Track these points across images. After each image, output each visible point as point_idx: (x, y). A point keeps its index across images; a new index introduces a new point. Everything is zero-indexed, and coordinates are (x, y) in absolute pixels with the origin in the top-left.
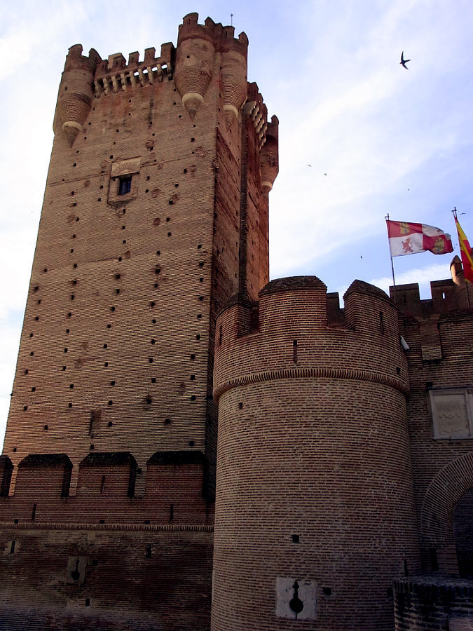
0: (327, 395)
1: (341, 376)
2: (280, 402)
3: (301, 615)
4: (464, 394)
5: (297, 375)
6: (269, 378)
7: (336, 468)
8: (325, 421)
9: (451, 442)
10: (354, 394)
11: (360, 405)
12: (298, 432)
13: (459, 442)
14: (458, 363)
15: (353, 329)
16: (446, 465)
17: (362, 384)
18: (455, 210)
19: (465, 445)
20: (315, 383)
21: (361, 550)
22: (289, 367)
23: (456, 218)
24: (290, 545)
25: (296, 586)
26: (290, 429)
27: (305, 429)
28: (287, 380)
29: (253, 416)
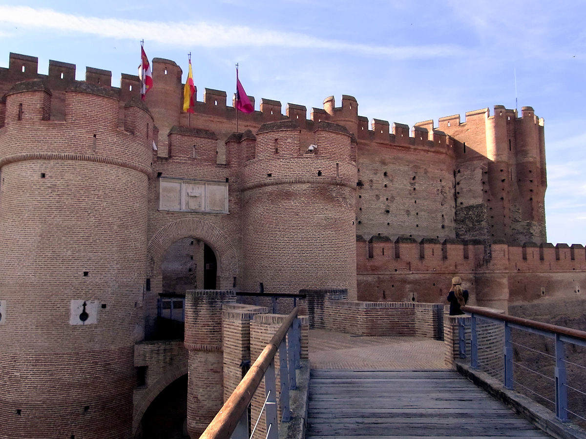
0: (113, 178)
1: (123, 165)
2: (80, 178)
3: (87, 322)
4: (181, 183)
5: (94, 160)
6: (72, 158)
7: (115, 227)
8: (110, 195)
9: (168, 212)
10: (129, 179)
11: (131, 187)
12: (92, 201)
13: (173, 213)
14: (179, 163)
15: (133, 133)
16: (163, 227)
17: (133, 172)
18: (190, 55)
19: (176, 215)
20: (106, 168)
21: (125, 280)
22: (89, 153)
23: (190, 60)
24: (82, 278)
25: (85, 305)
26: (87, 199)
27: (97, 199)
28: (86, 162)
29: (56, 185)
